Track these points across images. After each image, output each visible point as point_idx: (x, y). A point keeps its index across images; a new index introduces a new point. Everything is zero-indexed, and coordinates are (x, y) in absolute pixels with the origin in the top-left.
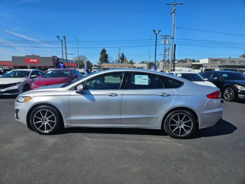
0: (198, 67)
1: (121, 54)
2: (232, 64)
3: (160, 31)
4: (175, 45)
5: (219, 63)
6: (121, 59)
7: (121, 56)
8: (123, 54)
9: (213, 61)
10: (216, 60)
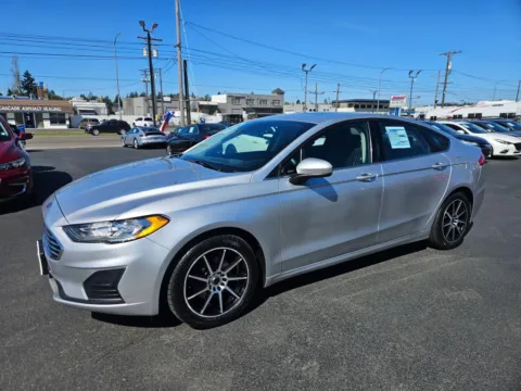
0: (212, 110)
1: (22, 73)
2: (263, 106)
3: (155, 26)
4: (185, 62)
5: (243, 103)
6: (26, 87)
7: (23, 78)
8: (27, 74)
9: (235, 99)
10: (238, 98)
